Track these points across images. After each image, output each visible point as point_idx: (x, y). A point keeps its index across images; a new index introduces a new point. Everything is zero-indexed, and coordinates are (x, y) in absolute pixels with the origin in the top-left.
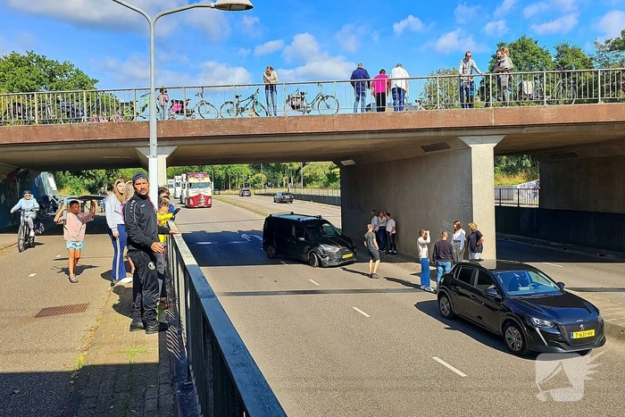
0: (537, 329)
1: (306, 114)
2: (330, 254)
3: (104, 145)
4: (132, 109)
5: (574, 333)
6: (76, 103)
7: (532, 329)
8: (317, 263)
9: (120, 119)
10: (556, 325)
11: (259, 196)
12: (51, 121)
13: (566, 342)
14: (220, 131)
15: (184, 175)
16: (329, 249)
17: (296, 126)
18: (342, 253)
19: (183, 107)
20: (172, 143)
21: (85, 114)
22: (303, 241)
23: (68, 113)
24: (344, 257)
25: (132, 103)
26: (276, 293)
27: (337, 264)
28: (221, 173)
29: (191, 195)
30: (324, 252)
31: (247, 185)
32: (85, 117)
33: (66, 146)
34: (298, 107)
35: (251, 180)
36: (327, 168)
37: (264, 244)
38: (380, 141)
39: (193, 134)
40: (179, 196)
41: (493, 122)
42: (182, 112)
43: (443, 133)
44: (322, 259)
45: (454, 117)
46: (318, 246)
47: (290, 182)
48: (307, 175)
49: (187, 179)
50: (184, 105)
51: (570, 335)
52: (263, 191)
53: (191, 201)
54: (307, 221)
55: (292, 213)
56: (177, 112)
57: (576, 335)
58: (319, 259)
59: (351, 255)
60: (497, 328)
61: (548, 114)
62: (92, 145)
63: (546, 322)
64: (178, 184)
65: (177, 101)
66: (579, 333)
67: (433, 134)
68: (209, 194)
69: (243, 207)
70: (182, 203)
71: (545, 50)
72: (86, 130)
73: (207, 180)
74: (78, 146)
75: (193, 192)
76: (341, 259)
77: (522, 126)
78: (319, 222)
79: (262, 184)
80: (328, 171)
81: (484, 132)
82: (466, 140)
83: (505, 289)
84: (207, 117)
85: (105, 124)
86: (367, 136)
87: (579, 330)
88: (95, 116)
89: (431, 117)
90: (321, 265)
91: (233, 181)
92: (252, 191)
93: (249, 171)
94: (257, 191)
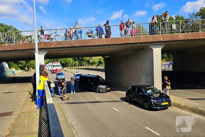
0: (152, 103)
1: (93, 38)
2: (102, 88)
3: (22, 51)
4: (31, 38)
5: (162, 103)
6: (11, 37)
7: (151, 103)
8: (98, 92)
9: (27, 42)
10: (157, 101)
11: (76, 69)
12: (2, 43)
13: (160, 106)
14: (63, 45)
15: (52, 63)
16: (102, 86)
17: (90, 43)
18: (106, 88)
19: (49, 37)
20: (46, 50)
21: (15, 40)
22: (92, 84)
23: (8, 40)
24: (107, 89)
25: (31, 36)
26: (84, 103)
27: (105, 92)
28: (64, 62)
29: (54, 69)
30: (100, 87)
31: (72, 66)
32: (15, 41)
33: (8, 52)
34: (91, 36)
35: (73, 64)
36: (98, 59)
37: (79, 85)
38: (120, 48)
39: (53, 47)
40: (50, 70)
41: (161, 40)
42: (49, 39)
43: (143, 44)
44: (100, 90)
45: (147, 38)
46: (98, 86)
47: (86, 64)
48: (92, 62)
49: (52, 64)
50: (50, 36)
51: (161, 104)
52: (78, 67)
53: (54, 71)
54: (94, 77)
55: (89, 75)
56: (47, 39)
57: (163, 104)
58: (98, 90)
59: (109, 88)
60: (142, 103)
61: (181, 36)
62: (18, 52)
63: (155, 101)
64: (50, 66)
65: (47, 35)
66: (164, 103)
67: (139, 45)
68: (60, 69)
69: (71, 73)
70: (51, 72)
71: (172, 17)
72: (15, 46)
73: (59, 64)
74: (13, 52)
75: (55, 68)
76: (106, 90)
77: (172, 41)
78: (98, 77)
79: (77, 65)
80: (99, 60)
81: (158, 44)
82: (151, 47)
83: (144, 92)
84: (58, 40)
85: (22, 44)
86: (116, 46)
87: (164, 102)
88: (18, 41)
89: (139, 38)
90: (99, 92)
91: (68, 65)
92: (74, 67)
93: (73, 61)
94: (76, 68)
